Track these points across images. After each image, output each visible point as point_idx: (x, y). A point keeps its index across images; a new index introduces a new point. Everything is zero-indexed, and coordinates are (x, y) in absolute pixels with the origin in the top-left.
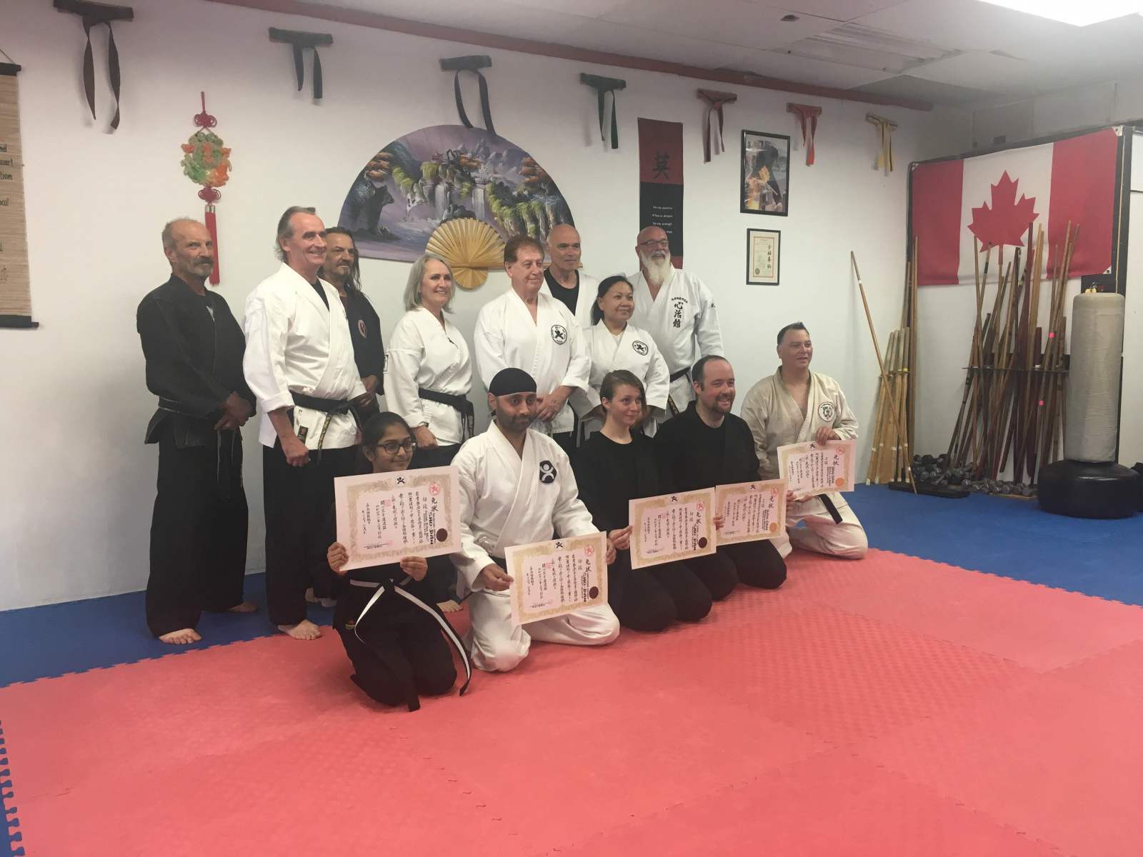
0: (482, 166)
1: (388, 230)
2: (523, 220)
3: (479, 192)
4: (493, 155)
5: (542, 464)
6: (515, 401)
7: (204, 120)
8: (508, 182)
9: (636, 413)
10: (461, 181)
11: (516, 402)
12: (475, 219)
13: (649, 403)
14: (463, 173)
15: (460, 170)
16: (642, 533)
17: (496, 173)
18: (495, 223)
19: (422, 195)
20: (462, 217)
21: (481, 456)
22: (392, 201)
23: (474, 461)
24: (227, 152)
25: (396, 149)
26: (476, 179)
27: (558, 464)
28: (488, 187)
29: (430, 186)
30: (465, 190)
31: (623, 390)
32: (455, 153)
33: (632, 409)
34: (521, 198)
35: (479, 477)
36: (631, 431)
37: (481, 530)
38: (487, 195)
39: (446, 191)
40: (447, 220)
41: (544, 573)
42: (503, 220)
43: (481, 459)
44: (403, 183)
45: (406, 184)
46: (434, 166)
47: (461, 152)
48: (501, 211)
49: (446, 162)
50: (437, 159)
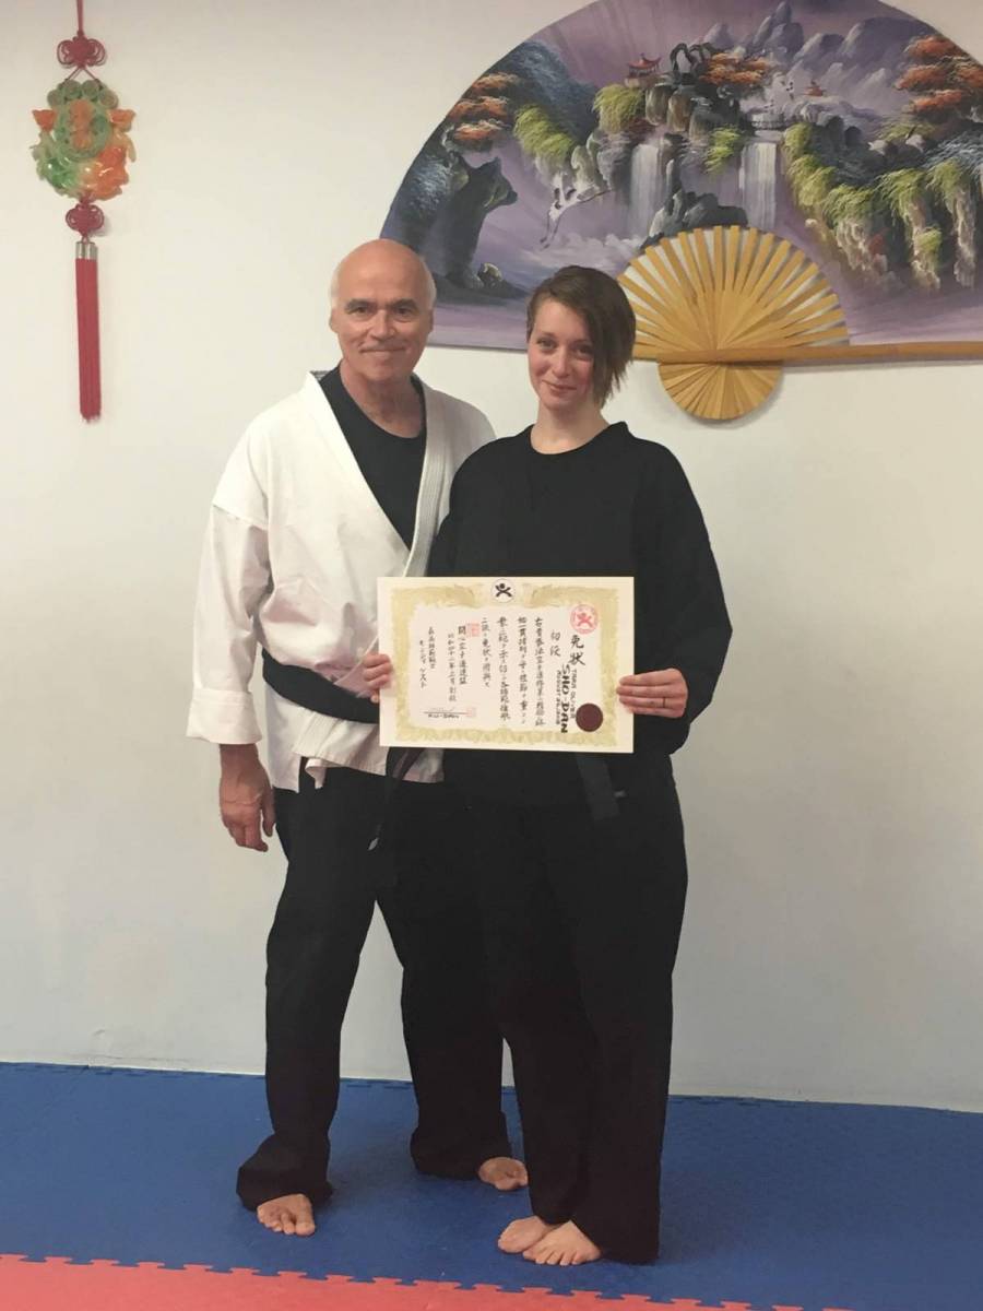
0: (777, 79)
1: (499, 274)
2: (900, 220)
3: (763, 152)
4: (811, 42)
7: (81, 51)
8: (856, 114)
10: (708, 126)
12: (744, 224)
14: (717, 105)
15: (705, 95)
17: (819, 93)
18: (810, 236)
19: (594, 174)
20: (707, 223)
22: (512, 197)
24: (125, 119)
25: (528, 63)
26: (755, 118)
28: (791, 136)
29: (619, 150)
30: (720, 149)
32: (695, 54)
34: (899, 156)
38: (787, 155)
40: (661, 235)
42: (831, 226)
44: (544, 150)
45: (553, 149)
46: (632, 95)
47: (716, 47)
48: (828, 200)
49: (667, 81)
50: (642, 75)
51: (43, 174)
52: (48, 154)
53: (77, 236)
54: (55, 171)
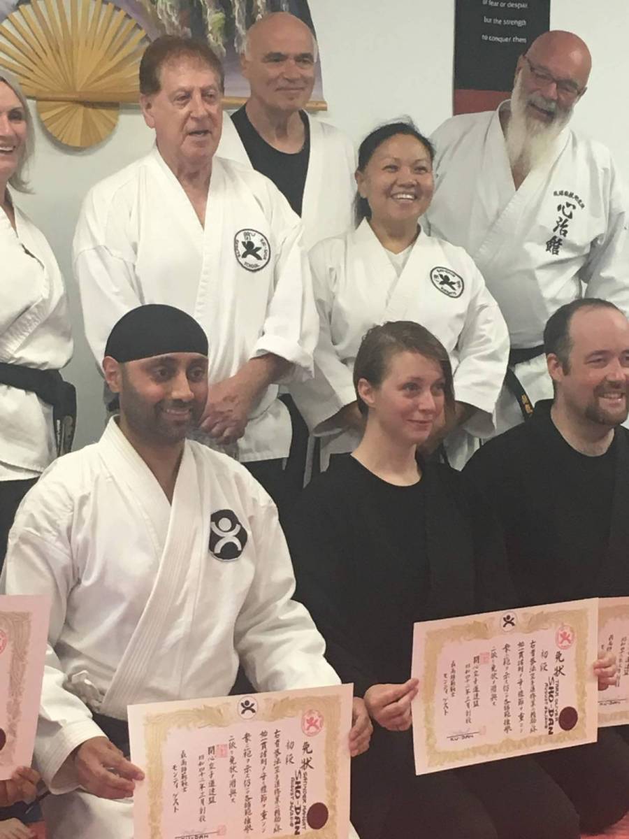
2: (199, 2)
5: (216, 517)
6: (163, 373)
9: (431, 417)
11: (165, 373)
13: (460, 396)
16: (440, 693)
18: (139, 9)
21: (86, 493)
23: (68, 502)
27: (251, 519)
31: (404, 364)
33: (421, 407)
35: (78, 538)
36: (419, 457)
37: (77, 654)
41: (211, 766)
43: (84, 500)
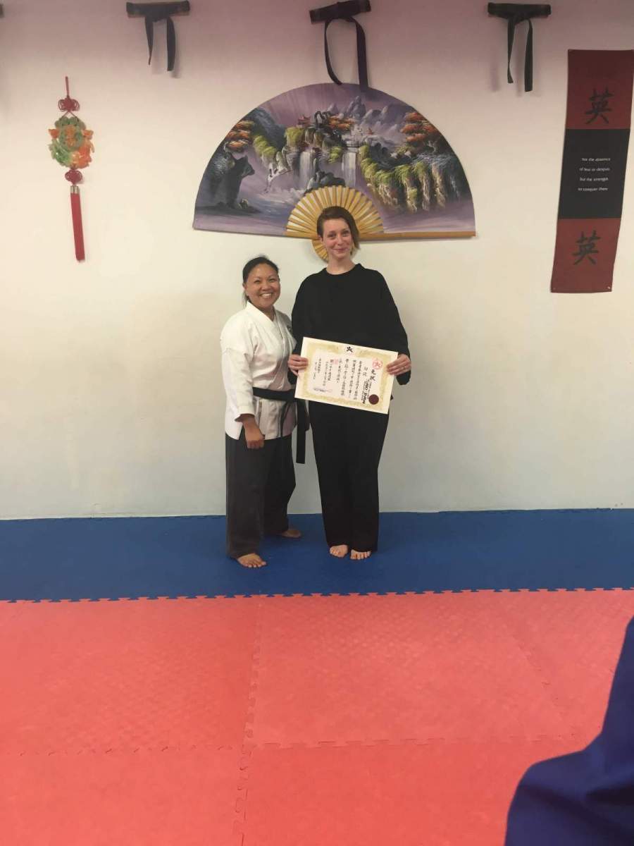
0: (356, 127)
1: (248, 203)
2: (402, 184)
3: (351, 156)
4: (369, 112)
7: (69, 104)
8: (386, 142)
10: (329, 145)
12: (344, 185)
14: (333, 137)
15: (328, 133)
17: (372, 133)
19: (285, 164)
20: (329, 184)
22: (252, 172)
24: (89, 134)
25: (258, 117)
26: (348, 142)
28: (361, 150)
29: (295, 154)
30: (334, 155)
32: (324, 115)
34: (402, 160)
38: (360, 159)
39: (312, 159)
40: (312, 189)
42: (377, 186)
44: (265, 153)
45: (268, 153)
46: (300, 131)
47: (332, 113)
48: (376, 176)
49: (313, 126)
50: (304, 123)
51: (54, 157)
52: (56, 148)
53: (70, 184)
54: (60, 157)
